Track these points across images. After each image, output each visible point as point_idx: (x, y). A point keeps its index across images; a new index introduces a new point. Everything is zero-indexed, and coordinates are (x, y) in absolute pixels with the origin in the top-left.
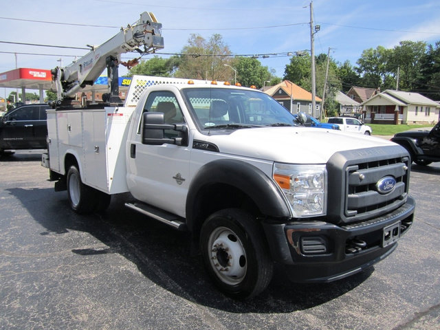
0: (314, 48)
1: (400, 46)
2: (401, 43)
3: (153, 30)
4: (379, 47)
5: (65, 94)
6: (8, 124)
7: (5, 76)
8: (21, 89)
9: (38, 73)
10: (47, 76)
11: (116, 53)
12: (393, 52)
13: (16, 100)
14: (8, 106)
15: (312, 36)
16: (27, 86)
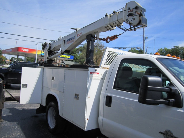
0: (144, 46)
1: (174, 48)
2: (174, 47)
3: (141, 13)
4: (165, 48)
5: (50, 58)
6: (11, 71)
7: (11, 50)
8: (17, 56)
9: (25, 49)
10: (29, 51)
11: (96, 32)
12: (171, 50)
13: (14, 60)
14: (10, 63)
15: (144, 41)
16: (19, 55)
